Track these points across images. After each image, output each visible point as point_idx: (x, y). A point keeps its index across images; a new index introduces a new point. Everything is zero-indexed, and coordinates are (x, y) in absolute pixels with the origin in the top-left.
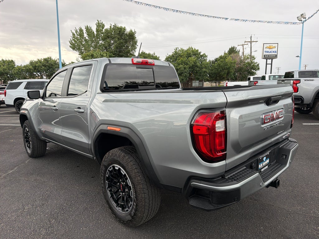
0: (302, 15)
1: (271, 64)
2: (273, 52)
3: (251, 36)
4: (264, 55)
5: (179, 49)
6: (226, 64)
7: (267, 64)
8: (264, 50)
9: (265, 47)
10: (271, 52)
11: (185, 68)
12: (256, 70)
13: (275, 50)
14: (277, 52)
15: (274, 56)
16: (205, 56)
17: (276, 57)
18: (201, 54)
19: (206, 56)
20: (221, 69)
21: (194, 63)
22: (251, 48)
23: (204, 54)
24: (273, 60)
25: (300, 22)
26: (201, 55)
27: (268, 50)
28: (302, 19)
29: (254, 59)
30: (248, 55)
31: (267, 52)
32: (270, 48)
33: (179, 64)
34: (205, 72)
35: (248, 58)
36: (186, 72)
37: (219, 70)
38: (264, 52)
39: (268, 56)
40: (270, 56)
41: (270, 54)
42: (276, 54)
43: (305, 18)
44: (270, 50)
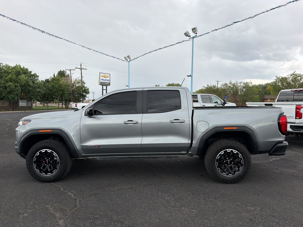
0: (128, 56)
1: (106, 90)
2: (107, 80)
3: (81, 64)
4: (101, 82)
5: (4, 65)
6: (60, 86)
7: (103, 89)
8: (101, 78)
9: (101, 76)
10: (105, 80)
11: (16, 86)
12: (87, 94)
13: (108, 79)
14: (109, 80)
15: (108, 83)
16: (35, 76)
17: (109, 84)
18: (32, 73)
19: (37, 76)
20: (55, 90)
21: (26, 82)
22: (81, 74)
23: (35, 74)
24: (107, 86)
25: (127, 61)
26: (32, 75)
27: (103, 78)
28: (128, 59)
29: (84, 84)
30: (78, 80)
31: (103, 80)
32: (105, 77)
33: (7, 82)
34: (39, 92)
35: (79, 83)
36: (17, 91)
37: (54, 91)
38: (101, 80)
39: (103, 83)
40: (105, 83)
41: (105, 81)
42: (109, 82)
43: (130, 59)
44: (105, 79)
